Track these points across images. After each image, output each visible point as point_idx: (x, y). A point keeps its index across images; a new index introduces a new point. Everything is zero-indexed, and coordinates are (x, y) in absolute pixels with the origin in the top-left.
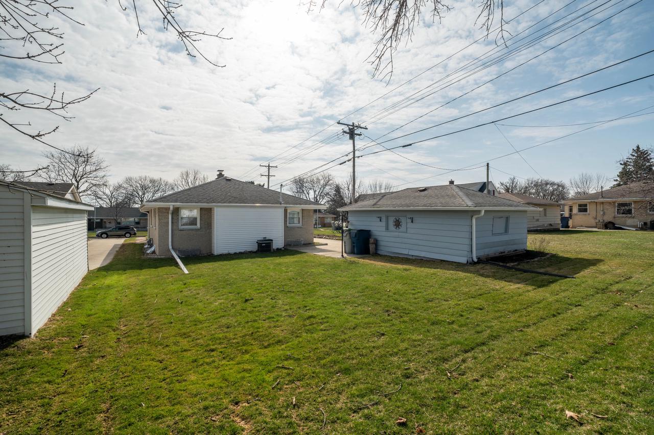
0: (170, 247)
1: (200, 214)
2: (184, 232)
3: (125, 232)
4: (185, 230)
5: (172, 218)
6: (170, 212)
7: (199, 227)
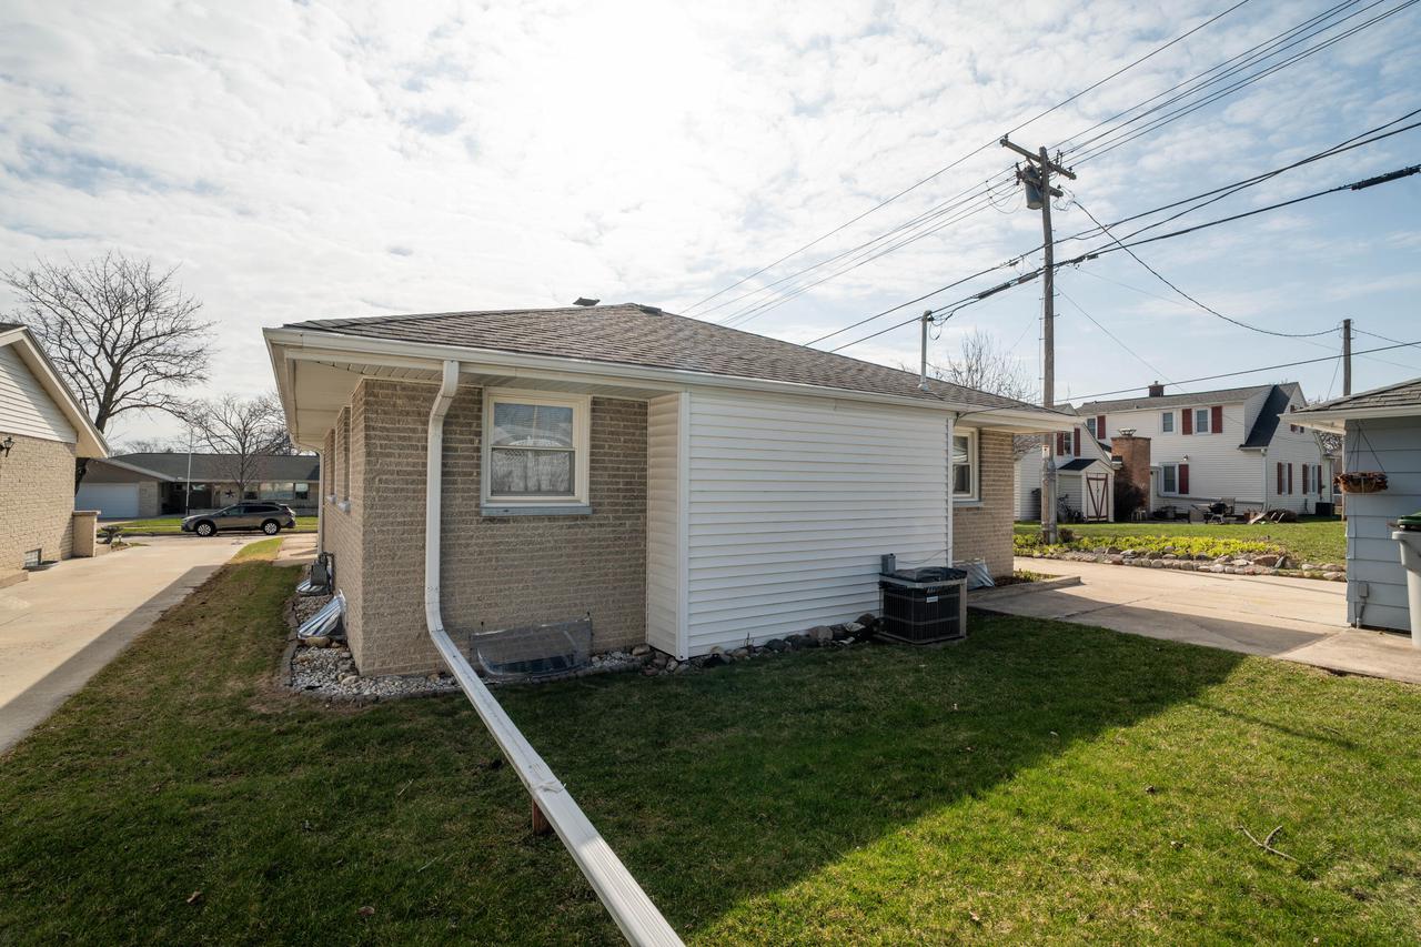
0: (434, 622)
1: (593, 432)
2: (510, 528)
3: (262, 520)
4: (516, 519)
5: (446, 449)
6: (439, 406)
7: (585, 501)
